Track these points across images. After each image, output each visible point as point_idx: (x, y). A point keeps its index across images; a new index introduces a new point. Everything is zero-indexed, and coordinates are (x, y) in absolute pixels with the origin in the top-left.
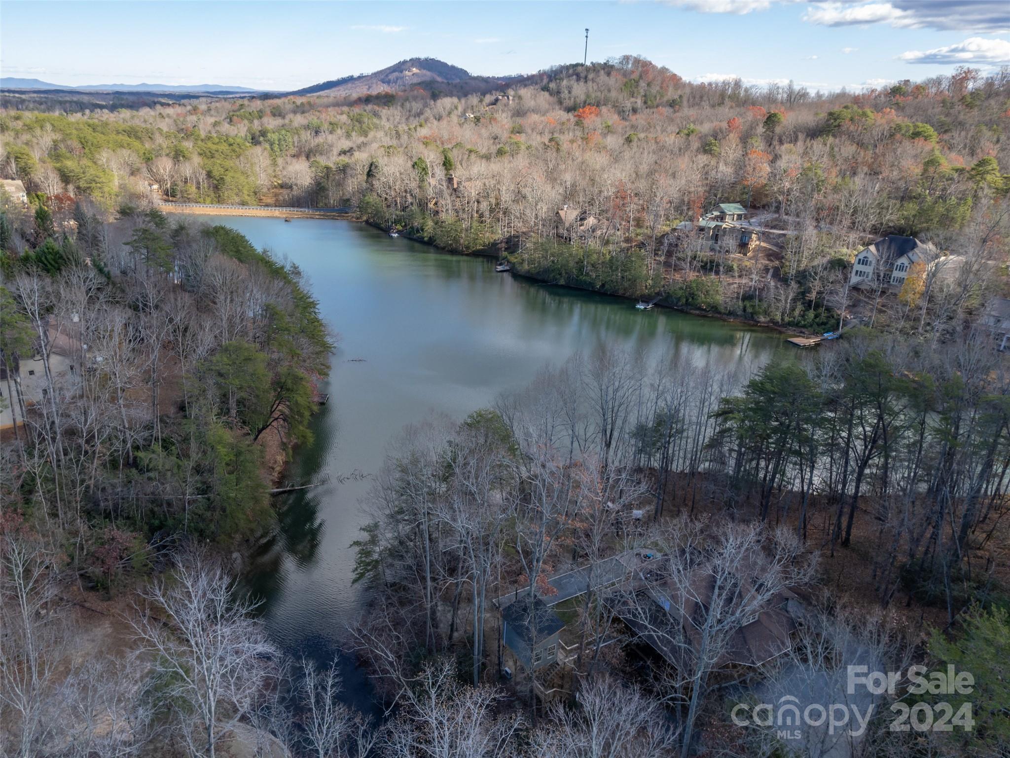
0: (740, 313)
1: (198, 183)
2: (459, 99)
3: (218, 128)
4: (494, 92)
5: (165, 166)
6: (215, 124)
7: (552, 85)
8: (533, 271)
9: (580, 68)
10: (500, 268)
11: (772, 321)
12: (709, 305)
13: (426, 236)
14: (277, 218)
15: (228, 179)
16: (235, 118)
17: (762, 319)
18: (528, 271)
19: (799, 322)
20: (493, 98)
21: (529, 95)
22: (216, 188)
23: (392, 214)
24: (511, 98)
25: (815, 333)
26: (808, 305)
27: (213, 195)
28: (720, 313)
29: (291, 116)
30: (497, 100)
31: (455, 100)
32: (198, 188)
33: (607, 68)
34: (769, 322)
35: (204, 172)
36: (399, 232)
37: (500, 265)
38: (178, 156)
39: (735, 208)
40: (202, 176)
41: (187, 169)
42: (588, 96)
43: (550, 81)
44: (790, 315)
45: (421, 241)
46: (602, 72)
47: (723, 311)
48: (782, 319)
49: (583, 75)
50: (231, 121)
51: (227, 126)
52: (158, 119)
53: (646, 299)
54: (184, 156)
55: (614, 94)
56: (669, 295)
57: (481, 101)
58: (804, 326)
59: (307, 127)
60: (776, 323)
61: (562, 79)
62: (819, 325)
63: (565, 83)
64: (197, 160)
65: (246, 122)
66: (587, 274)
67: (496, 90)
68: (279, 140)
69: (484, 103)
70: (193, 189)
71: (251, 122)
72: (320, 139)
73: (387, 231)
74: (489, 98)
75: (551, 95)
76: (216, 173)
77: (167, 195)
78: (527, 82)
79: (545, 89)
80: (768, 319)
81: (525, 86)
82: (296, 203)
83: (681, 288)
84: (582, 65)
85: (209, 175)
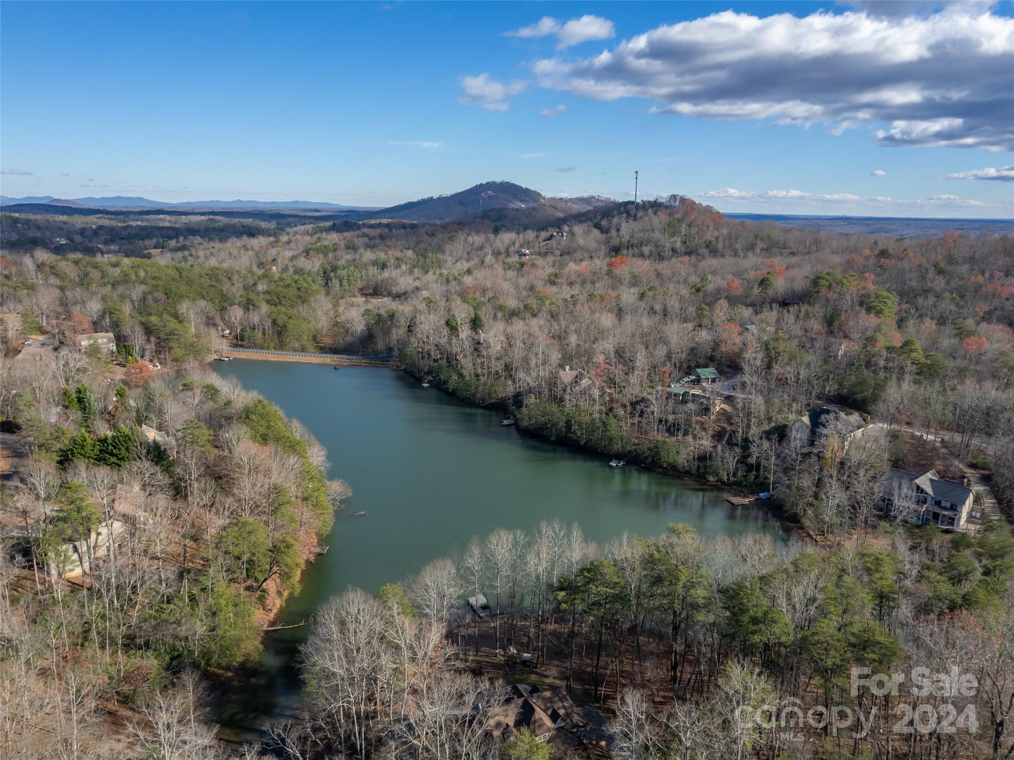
0: (694, 472)
1: (264, 330)
2: (518, 233)
3: (294, 263)
4: (550, 228)
5: (236, 314)
6: (293, 258)
7: (604, 223)
8: (531, 427)
9: (630, 206)
10: (505, 422)
11: (720, 480)
12: (669, 464)
13: (451, 387)
14: (328, 365)
15: (290, 327)
16: (311, 252)
17: (711, 479)
18: (527, 427)
19: (741, 482)
20: (548, 234)
21: (581, 232)
22: (280, 333)
23: (425, 365)
24: (565, 234)
25: (753, 493)
26: (750, 468)
27: (276, 340)
28: (679, 471)
29: (362, 250)
30: (552, 236)
31: (513, 235)
32: (264, 334)
33: (655, 206)
34: (717, 481)
35: (270, 320)
36: (430, 382)
37: (508, 418)
38: (248, 305)
39: (710, 373)
40: (268, 324)
41: (255, 318)
42: (632, 236)
43: (603, 218)
44: (735, 475)
45: (446, 391)
46: (650, 211)
47: (682, 470)
48: (728, 480)
49: (632, 213)
50: (307, 253)
51: (303, 259)
52: (242, 251)
53: (619, 457)
54: (253, 305)
55: (657, 235)
56: (638, 455)
57: (537, 237)
58: (745, 486)
59: (374, 263)
60: (723, 483)
61: (613, 217)
62: (757, 485)
63: (615, 220)
64: (264, 308)
65: (321, 256)
66: (574, 433)
67: (552, 226)
68: (348, 276)
69: (540, 239)
70: (259, 335)
71: (326, 255)
72: (386, 274)
73: (420, 380)
74: (544, 235)
75: (602, 232)
76: (280, 321)
77: (237, 339)
78: (583, 219)
79: (598, 226)
80: (716, 478)
81: (581, 222)
82: (347, 350)
83: (649, 449)
84: (632, 203)
85: (274, 322)
